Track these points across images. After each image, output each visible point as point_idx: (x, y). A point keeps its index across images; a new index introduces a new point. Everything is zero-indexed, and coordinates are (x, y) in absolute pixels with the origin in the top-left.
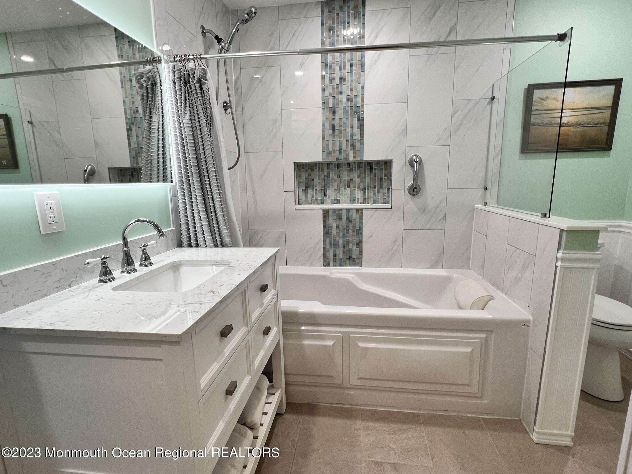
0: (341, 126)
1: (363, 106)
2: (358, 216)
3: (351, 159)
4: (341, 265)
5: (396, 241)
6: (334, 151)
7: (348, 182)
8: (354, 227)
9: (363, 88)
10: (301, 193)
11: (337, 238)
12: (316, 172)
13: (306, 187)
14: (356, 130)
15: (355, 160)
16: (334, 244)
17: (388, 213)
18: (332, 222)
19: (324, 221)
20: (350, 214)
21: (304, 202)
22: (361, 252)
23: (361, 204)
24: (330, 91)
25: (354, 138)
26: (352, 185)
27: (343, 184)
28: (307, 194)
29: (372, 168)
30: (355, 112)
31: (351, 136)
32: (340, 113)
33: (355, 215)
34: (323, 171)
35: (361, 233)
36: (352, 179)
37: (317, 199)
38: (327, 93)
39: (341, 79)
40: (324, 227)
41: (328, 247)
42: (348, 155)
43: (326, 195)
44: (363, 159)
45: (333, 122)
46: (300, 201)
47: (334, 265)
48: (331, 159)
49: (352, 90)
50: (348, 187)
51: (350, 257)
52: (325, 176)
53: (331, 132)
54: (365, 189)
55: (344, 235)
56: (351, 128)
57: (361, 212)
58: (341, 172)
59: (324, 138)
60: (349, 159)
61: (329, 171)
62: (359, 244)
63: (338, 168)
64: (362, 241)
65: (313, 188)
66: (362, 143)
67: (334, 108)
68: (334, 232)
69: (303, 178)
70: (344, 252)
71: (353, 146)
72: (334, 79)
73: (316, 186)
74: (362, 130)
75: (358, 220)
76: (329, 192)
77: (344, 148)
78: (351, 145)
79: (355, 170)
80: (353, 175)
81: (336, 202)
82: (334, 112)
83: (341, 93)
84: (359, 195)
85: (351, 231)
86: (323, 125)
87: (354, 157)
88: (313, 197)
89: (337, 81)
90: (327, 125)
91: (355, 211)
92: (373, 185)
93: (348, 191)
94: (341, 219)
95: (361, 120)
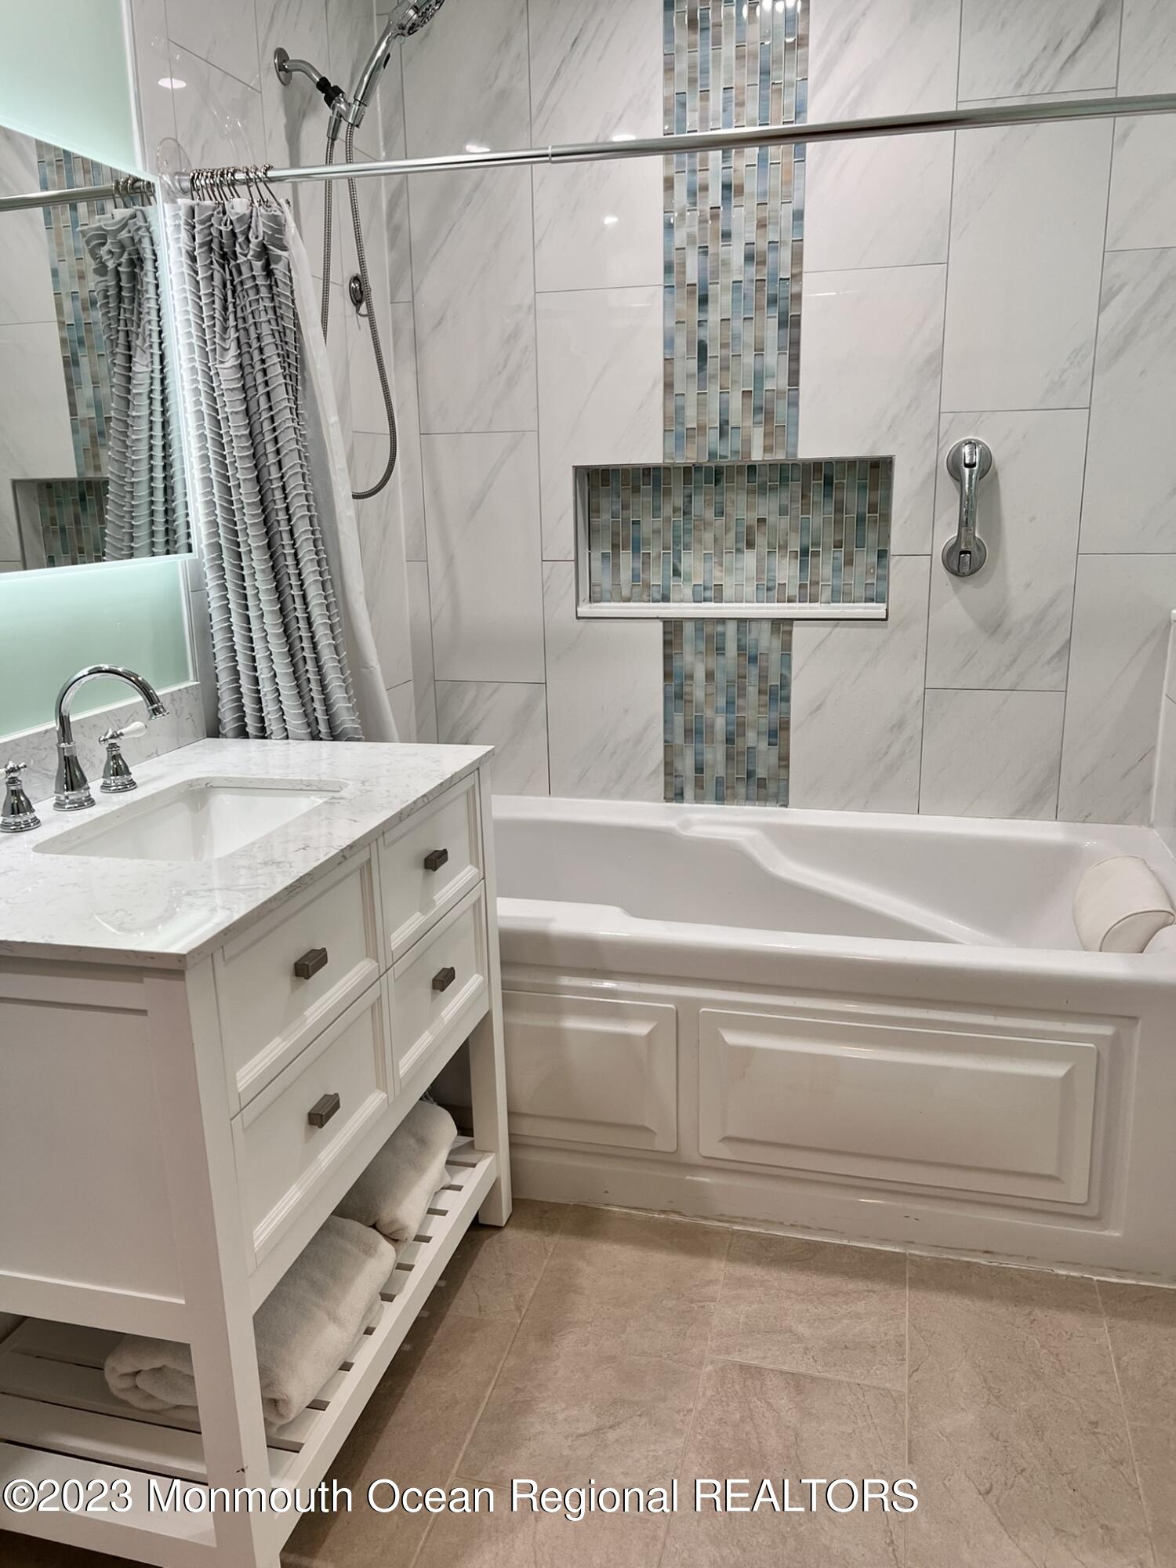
0: (724, 346)
1: (797, 277)
2: (777, 643)
3: (757, 455)
4: (720, 799)
5: (900, 725)
6: (702, 429)
7: (749, 529)
8: (763, 677)
9: (799, 216)
10: (597, 564)
11: (709, 713)
12: (646, 499)
13: (615, 547)
14: (773, 359)
15: (769, 457)
16: (696, 732)
17: (876, 633)
18: (692, 660)
19: (668, 658)
20: (753, 635)
21: (608, 596)
22: (784, 760)
23: (789, 601)
24: (690, 230)
25: (769, 385)
26: (761, 540)
27: (732, 534)
28: (616, 568)
29: (828, 482)
30: (773, 301)
31: (759, 377)
32: (722, 303)
33: (765, 641)
34: (668, 493)
35: (787, 699)
36: (761, 521)
37: (647, 586)
38: (680, 237)
39: (727, 187)
40: (668, 675)
41: (679, 740)
42: (747, 442)
43: (676, 573)
44: (795, 454)
45: (702, 334)
46: (597, 589)
47: (698, 799)
48: (691, 456)
49: (762, 225)
50: (750, 545)
51: (750, 774)
52: (675, 510)
53: (693, 364)
54: (804, 552)
55: (730, 703)
56: (759, 351)
57: (787, 628)
58: (728, 497)
59: (668, 386)
60: (750, 457)
61: (687, 491)
62: (779, 733)
63: (717, 481)
64: (788, 723)
65: (636, 550)
66: (794, 403)
67: (704, 286)
68: (698, 691)
69: (605, 518)
70: (729, 757)
71: (764, 412)
72: (704, 188)
73: (647, 543)
74: (795, 358)
75: (775, 656)
76: (688, 562)
77: (734, 420)
78: (758, 410)
79: (773, 489)
80: (767, 507)
81: (710, 594)
82: (703, 301)
83: (727, 235)
84: (786, 571)
85: (752, 691)
86: (669, 343)
87: (767, 449)
88: (635, 577)
89: (715, 196)
90: (681, 343)
91: (767, 626)
92: (830, 541)
93: (749, 559)
94: (720, 650)
95: (790, 324)
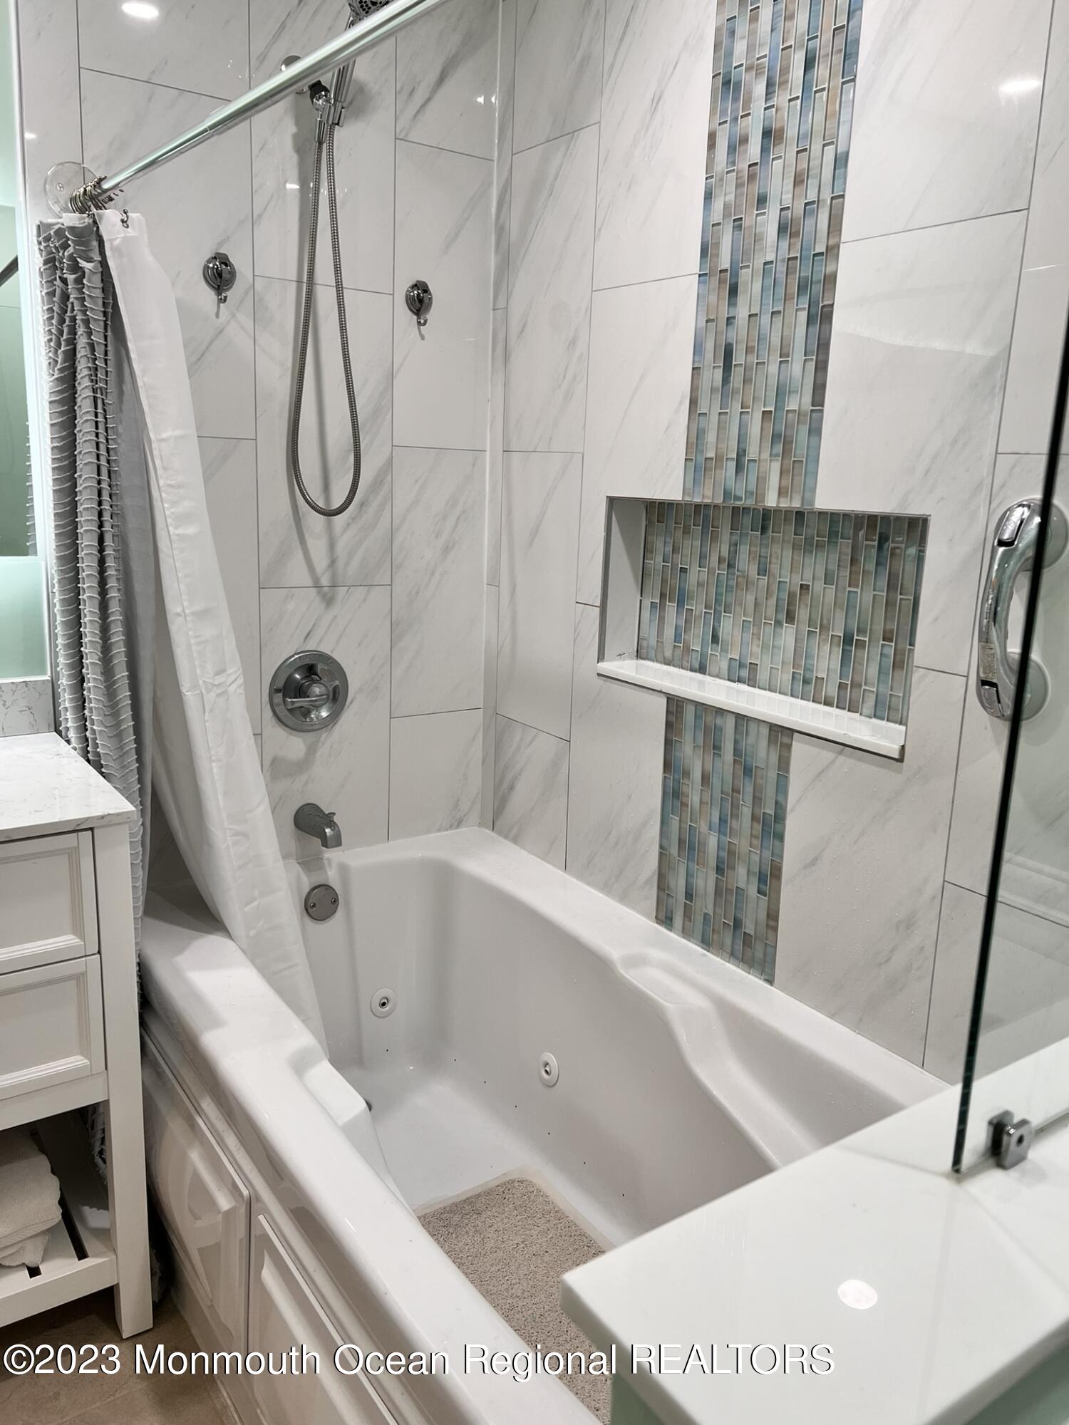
0: (749, 350)
1: (832, 251)
2: (774, 759)
3: (771, 501)
4: (706, 943)
6: (719, 458)
7: (791, 596)
8: (757, 800)
9: (841, 161)
10: (646, 614)
11: (703, 827)
12: (691, 545)
13: (663, 596)
14: (799, 368)
15: (784, 504)
16: (690, 846)
17: (888, 778)
18: (693, 759)
19: (668, 743)
20: (751, 740)
21: (653, 654)
22: (773, 916)
23: (827, 703)
24: (728, 198)
25: (792, 405)
26: (803, 614)
27: (773, 601)
28: (661, 619)
30: (803, 287)
31: (781, 393)
32: (751, 293)
33: (762, 752)
34: (715, 538)
35: (780, 837)
36: (804, 588)
37: (687, 649)
38: (718, 205)
39: (767, 133)
40: (667, 766)
41: (674, 851)
42: (762, 481)
43: (715, 639)
44: (812, 502)
45: (732, 336)
46: (644, 643)
47: (686, 933)
49: (799, 181)
50: (790, 618)
51: (737, 924)
52: (720, 561)
53: (719, 374)
54: (848, 639)
55: (722, 821)
56: (785, 355)
57: (786, 740)
59: (693, 402)
60: (764, 502)
61: (735, 538)
62: (769, 878)
63: (764, 530)
64: (779, 869)
65: (680, 604)
66: (815, 431)
67: (734, 271)
68: (694, 796)
69: (657, 561)
70: (718, 892)
71: (781, 440)
72: (744, 140)
73: (691, 598)
74: (821, 367)
75: (772, 774)
76: (728, 627)
77: (752, 452)
78: (776, 437)
79: (820, 546)
81: (745, 673)
82: (733, 291)
83: (762, 201)
84: (827, 662)
85: (746, 812)
86: (698, 349)
87: (782, 492)
88: (677, 637)
89: (754, 150)
90: (710, 345)
91: (765, 731)
92: (879, 629)
93: (788, 636)
94: (717, 748)
95: (821, 317)
